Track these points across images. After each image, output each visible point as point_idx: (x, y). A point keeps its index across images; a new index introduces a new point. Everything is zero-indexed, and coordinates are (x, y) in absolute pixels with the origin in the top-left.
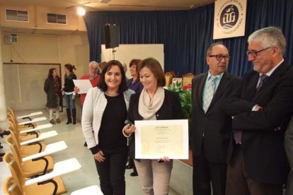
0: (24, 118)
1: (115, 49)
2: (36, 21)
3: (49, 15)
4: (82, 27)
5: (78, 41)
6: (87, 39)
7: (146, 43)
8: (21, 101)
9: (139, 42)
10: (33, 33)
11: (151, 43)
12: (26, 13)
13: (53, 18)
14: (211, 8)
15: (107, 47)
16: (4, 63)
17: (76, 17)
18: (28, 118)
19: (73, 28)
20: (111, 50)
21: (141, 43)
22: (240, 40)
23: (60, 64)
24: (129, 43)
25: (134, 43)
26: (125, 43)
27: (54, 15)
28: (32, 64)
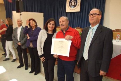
1: (22, 13)
6: (4, 6)
9: (32, 11)
15: (17, 12)
20: (20, 13)
22: (77, 13)
24: (27, 11)
25: (29, 11)
26: (25, 11)
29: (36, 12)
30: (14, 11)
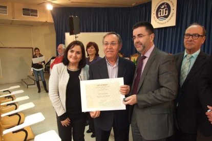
1: (77, 35)
2: (13, 13)
3: (24, 9)
4: (50, 19)
5: (47, 30)
6: (54, 26)
7: (99, 31)
8: (2, 77)
9: (94, 31)
10: (11, 24)
12: (6, 7)
13: (27, 11)
14: (148, 5)
15: (71, 34)
17: (45, 11)
19: (43, 20)
20: (74, 36)
22: (171, 29)
23: (32, 48)
24: (86, 32)
25: (90, 32)
26: (83, 31)
27: (28, 10)
28: (10, 48)
29: (101, 32)
30: (67, 32)
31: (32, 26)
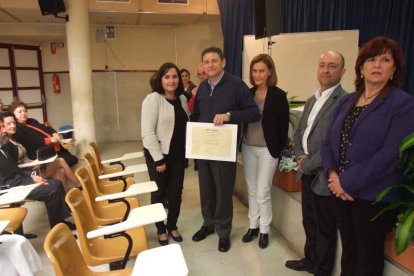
0: (112, 164)
1: (274, 38)
2: (140, 1)
4: (212, 8)
6: (220, 22)
7: (324, 28)
8: (119, 128)
9: (312, 28)
10: (137, 23)
11: (333, 29)
16: (94, 71)
18: (119, 163)
19: (198, 10)
20: (267, 39)
21: (315, 30)
24: (295, 29)
25: (301, 30)
29: (328, 30)
30: (248, 34)
31: (176, 25)
